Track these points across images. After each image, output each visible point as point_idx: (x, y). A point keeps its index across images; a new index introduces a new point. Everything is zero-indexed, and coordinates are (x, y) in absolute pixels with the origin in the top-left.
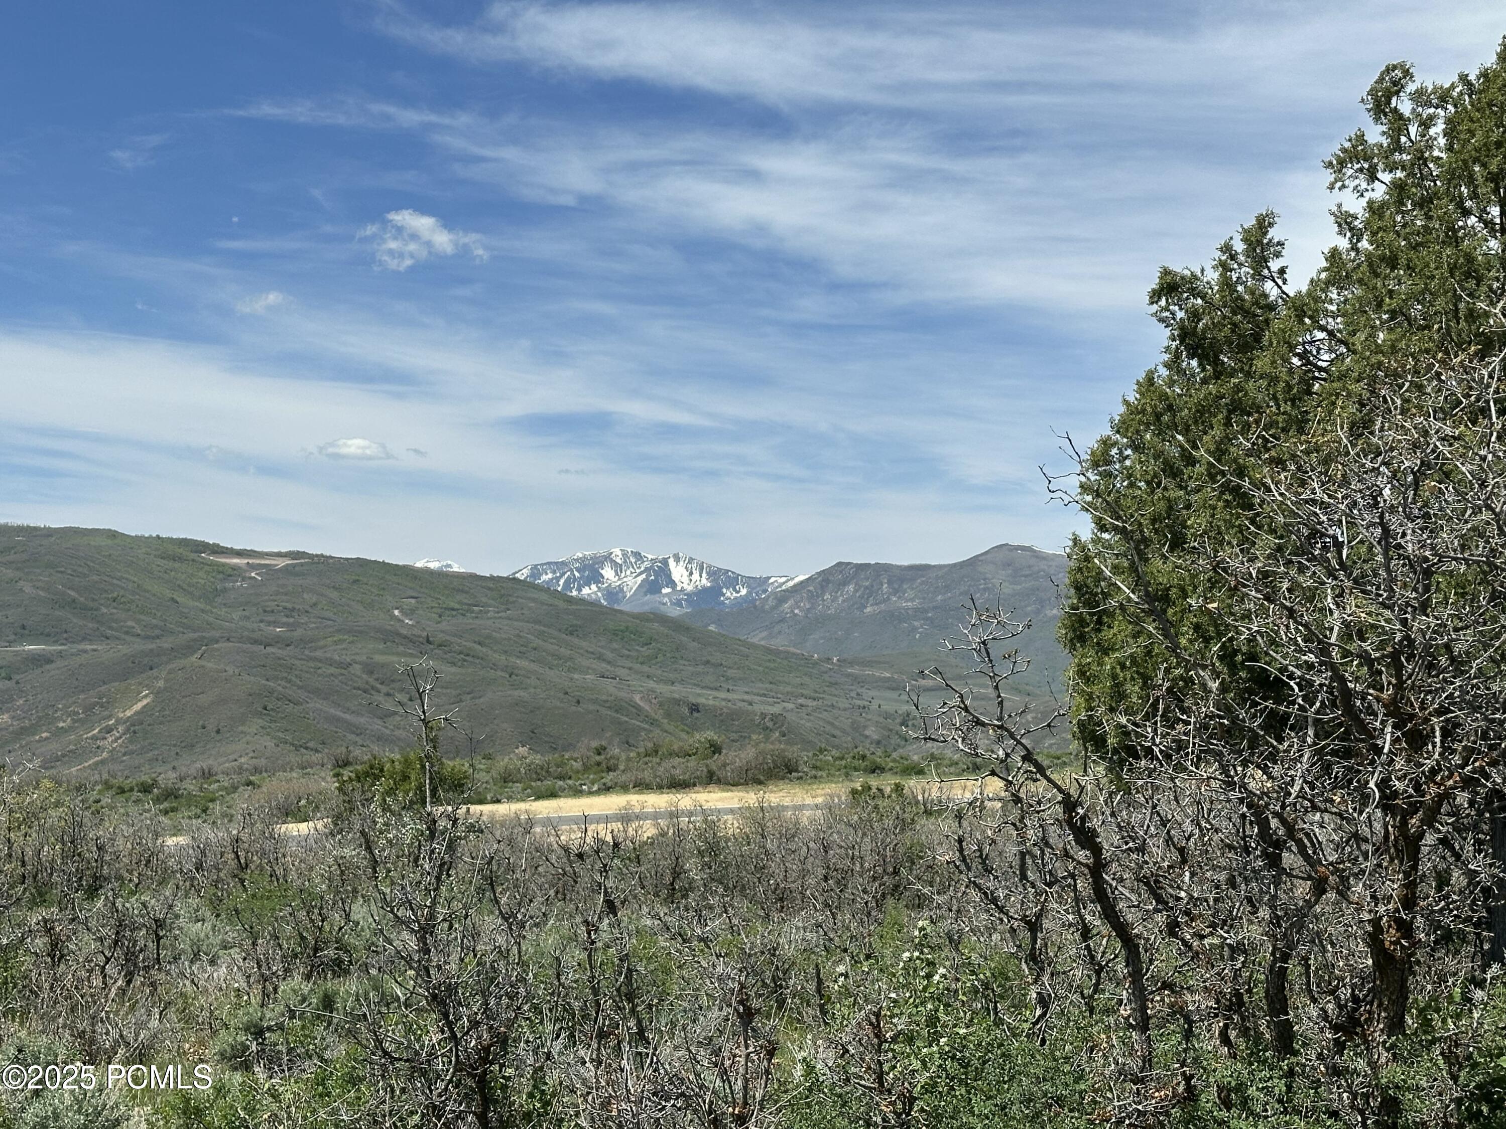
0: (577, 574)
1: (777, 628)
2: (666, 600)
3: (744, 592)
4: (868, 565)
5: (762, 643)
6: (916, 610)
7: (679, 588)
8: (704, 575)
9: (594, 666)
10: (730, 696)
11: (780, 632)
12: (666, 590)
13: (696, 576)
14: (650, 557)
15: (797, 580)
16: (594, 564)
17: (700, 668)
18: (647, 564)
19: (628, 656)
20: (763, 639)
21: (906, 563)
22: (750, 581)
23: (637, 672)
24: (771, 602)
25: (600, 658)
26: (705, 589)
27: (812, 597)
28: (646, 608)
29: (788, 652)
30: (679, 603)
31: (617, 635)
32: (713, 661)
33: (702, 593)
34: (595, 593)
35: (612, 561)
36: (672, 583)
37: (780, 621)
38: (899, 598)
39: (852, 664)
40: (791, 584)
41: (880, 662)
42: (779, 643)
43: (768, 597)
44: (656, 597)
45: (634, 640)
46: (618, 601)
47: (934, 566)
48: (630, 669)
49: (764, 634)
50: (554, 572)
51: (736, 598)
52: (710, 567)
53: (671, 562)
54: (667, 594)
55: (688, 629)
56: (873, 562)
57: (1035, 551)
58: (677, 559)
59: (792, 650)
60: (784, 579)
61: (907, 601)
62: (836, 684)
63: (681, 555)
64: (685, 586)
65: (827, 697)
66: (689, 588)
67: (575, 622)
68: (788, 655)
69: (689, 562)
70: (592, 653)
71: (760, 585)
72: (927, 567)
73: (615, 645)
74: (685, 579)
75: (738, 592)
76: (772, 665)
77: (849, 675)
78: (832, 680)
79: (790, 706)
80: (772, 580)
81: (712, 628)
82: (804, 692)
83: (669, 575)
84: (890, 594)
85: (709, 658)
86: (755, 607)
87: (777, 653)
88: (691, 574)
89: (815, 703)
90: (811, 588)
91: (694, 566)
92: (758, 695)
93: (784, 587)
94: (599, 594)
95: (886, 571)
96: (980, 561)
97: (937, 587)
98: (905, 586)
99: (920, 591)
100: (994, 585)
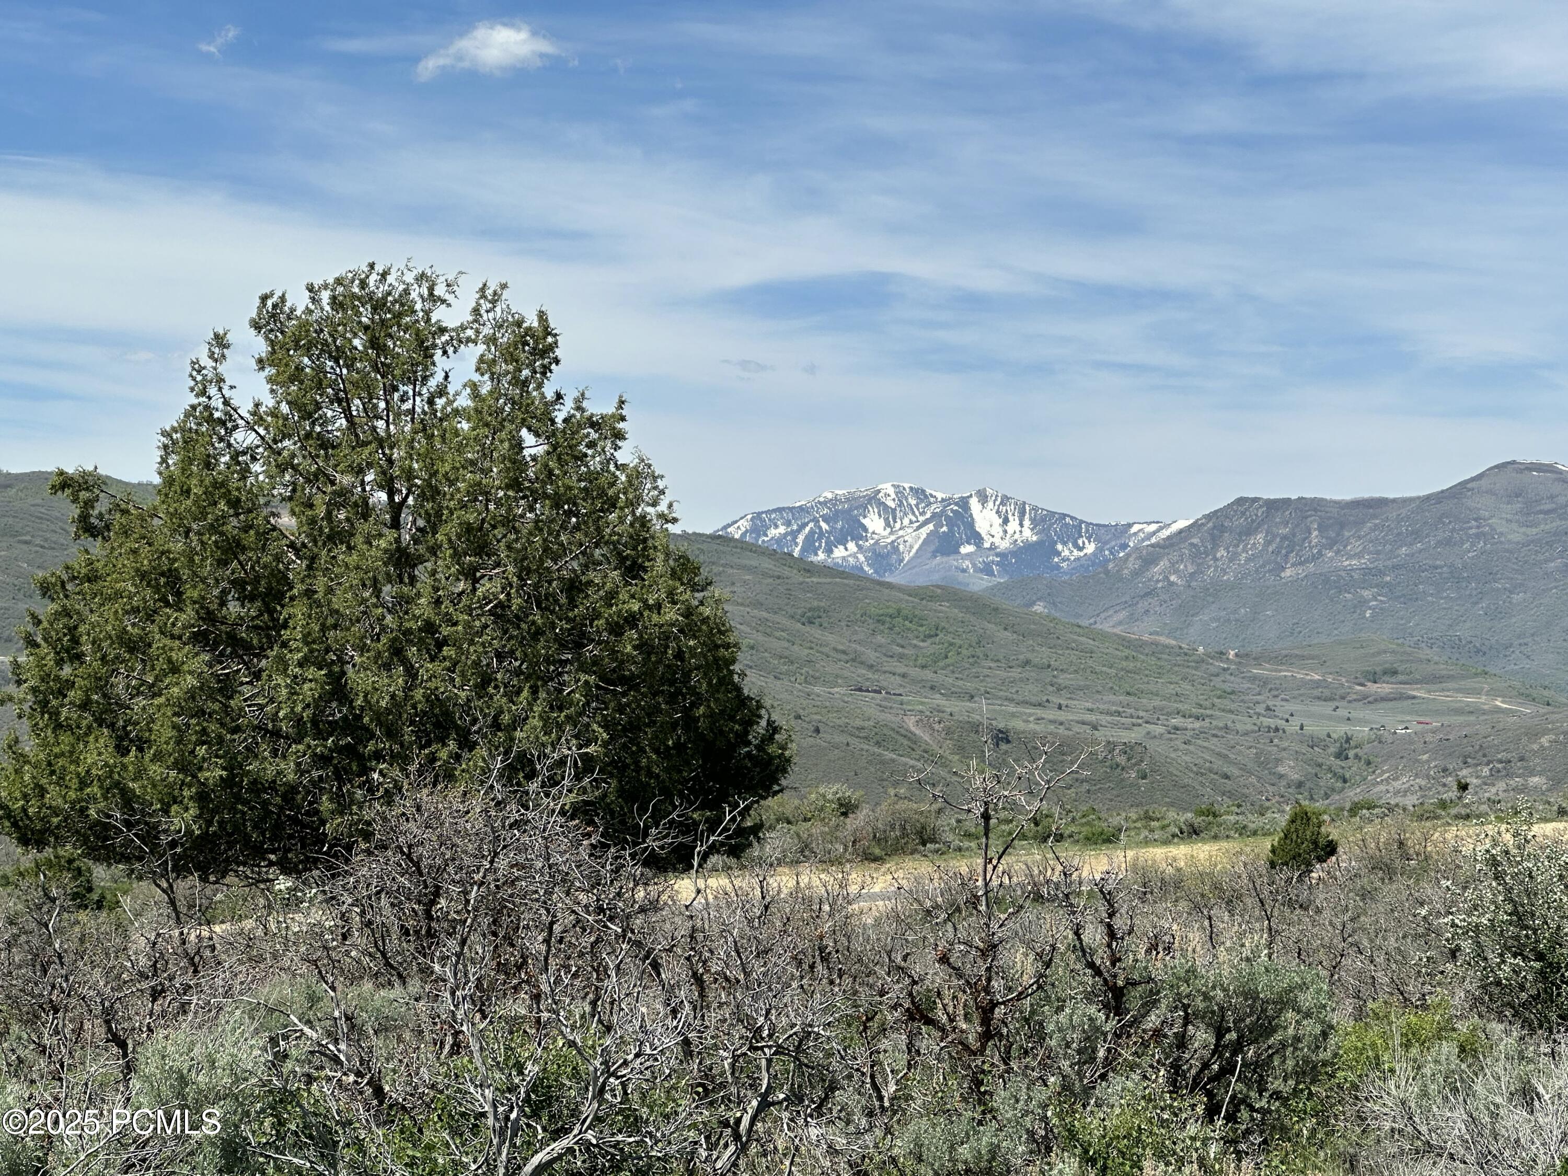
0: (824, 526)
1: (1143, 605)
2: (967, 563)
3: (1090, 548)
4: (1287, 501)
5: (1117, 630)
6: (1366, 571)
7: (987, 545)
8: (1027, 523)
9: (846, 673)
10: (1062, 716)
11: (1147, 612)
12: (967, 549)
13: (1013, 525)
14: (940, 496)
15: (1175, 528)
16: (850, 510)
17: (1015, 673)
18: (936, 508)
19: (901, 657)
20: (1120, 623)
21: (1348, 497)
22: (1098, 531)
23: (914, 681)
24: (1134, 564)
25: (856, 660)
26: (1029, 547)
27: (1197, 555)
28: (936, 578)
29: (1156, 644)
30: (987, 570)
31: (883, 623)
32: (1036, 661)
33: (1024, 552)
34: (854, 555)
35: (881, 504)
36: (976, 538)
37: (1147, 594)
38: (1338, 552)
39: (1258, 660)
40: (1165, 533)
41: (1303, 657)
42: (1144, 631)
43: (1128, 555)
44: (952, 561)
45: (909, 629)
46: (890, 568)
47: (1394, 501)
48: (904, 676)
49: (1123, 615)
50: (788, 523)
51: (1078, 559)
52: (1035, 509)
53: (974, 504)
54: (968, 555)
55: (996, 609)
56: (1294, 497)
57: (1561, 472)
58: (983, 498)
59: (1163, 640)
60: (1153, 527)
61: (1350, 557)
62: (1233, 693)
63: (989, 491)
64: (997, 541)
65: (1218, 713)
66: (1004, 545)
67: (816, 604)
68: (1157, 650)
69: (1002, 503)
70: (844, 652)
71: (1115, 537)
72: (1382, 503)
73: (880, 639)
74: (997, 530)
75: (1080, 549)
76: (1131, 665)
77: (1254, 678)
78: (1227, 687)
79: (1158, 729)
80: (1135, 528)
81: (1039, 608)
82: (1180, 706)
83: (970, 524)
84: (1324, 546)
85: (1029, 656)
86: (1107, 572)
87: (1139, 646)
88: (1006, 521)
89: (1197, 725)
90: (1195, 541)
91: (1010, 508)
92: (1109, 713)
93: (1153, 540)
94: (861, 558)
95: (1315, 510)
96: (1469, 490)
97: (1399, 534)
98: (1347, 534)
99: (1372, 541)
100: (1493, 529)
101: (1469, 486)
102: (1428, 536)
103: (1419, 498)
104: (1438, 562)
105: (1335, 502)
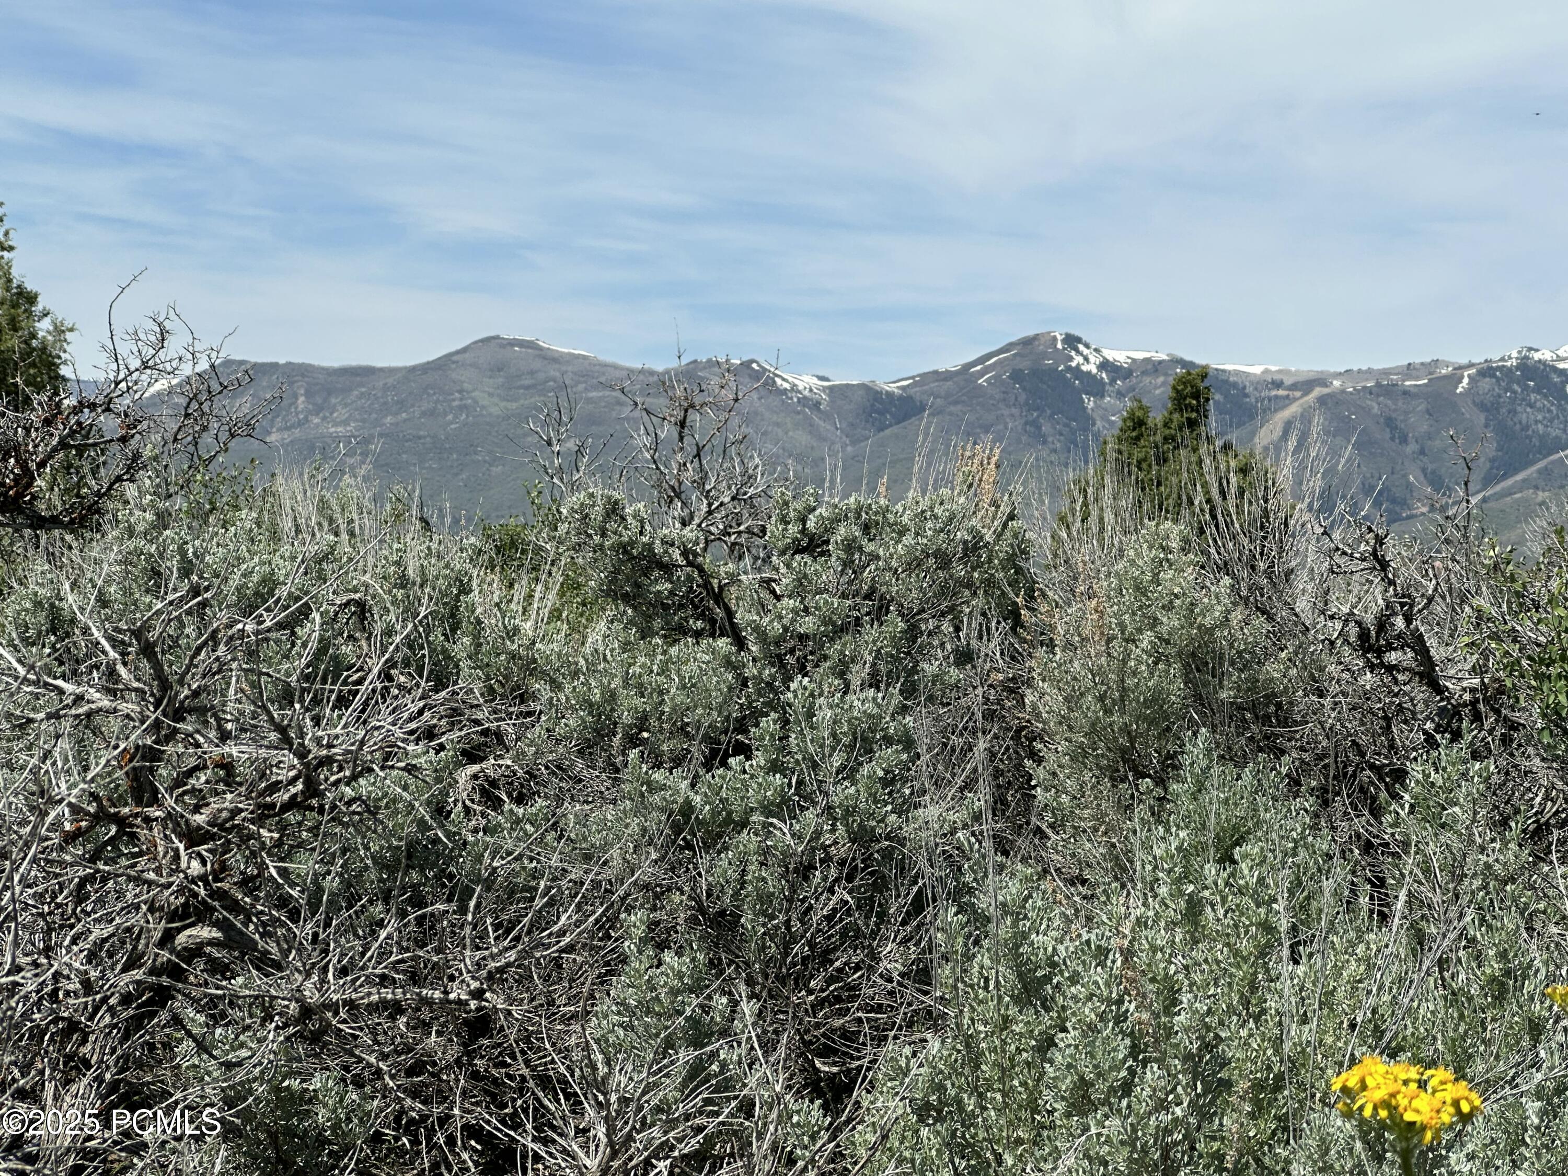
4: (275, 366)
21: (335, 364)
38: (324, 418)
47: (381, 370)
56: (282, 361)
57: (541, 349)
61: (336, 424)
72: (368, 372)
84: (310, 412)
95: (303, 375)
96: (454, 362)
97: (385, 403)
98: (333, 401)
99: (356, 410)
100: (476, 402)
101: (455, 358)
102: (413, 406)
103: (405, 368)
104: (422, 433)
105: (323, 369)
